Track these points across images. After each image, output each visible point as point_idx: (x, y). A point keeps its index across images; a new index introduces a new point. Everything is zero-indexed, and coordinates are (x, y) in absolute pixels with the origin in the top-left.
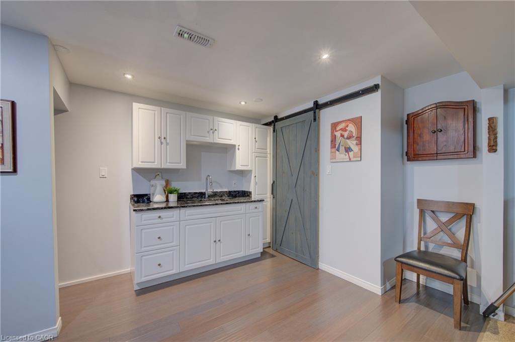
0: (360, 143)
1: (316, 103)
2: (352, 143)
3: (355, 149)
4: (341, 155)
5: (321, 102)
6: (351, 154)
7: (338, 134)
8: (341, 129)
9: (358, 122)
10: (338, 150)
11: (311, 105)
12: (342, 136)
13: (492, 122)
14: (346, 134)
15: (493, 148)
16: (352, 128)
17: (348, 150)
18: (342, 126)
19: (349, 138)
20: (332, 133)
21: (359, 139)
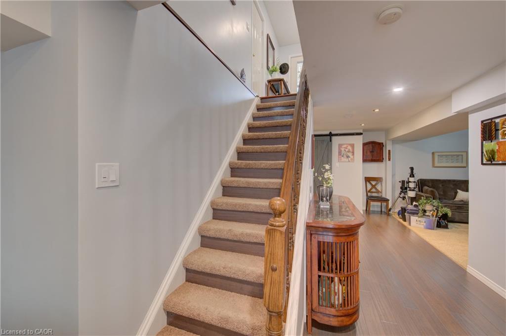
0: (353, 155)
1: (330, 133)
2: (350, 154)
3: (352, 157)
4: (344, 159)
5: (333, 132)
6: (350, 159)
7: (343, 149)
8: (345, 148)
9: (353, 146)
10: (343, 156)
11: (328, 133)
12: (345, 150)
13: (389, 151)
14: (347, 150)
15: (389, 160)
16: (350, 148)
17: (348, 157)
18: (345, 146)
19: (348, 152)
20: (339, 149)
21: (353, 153)
